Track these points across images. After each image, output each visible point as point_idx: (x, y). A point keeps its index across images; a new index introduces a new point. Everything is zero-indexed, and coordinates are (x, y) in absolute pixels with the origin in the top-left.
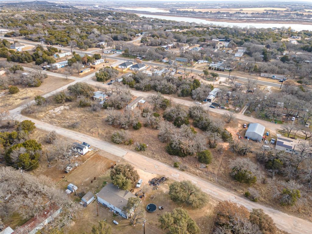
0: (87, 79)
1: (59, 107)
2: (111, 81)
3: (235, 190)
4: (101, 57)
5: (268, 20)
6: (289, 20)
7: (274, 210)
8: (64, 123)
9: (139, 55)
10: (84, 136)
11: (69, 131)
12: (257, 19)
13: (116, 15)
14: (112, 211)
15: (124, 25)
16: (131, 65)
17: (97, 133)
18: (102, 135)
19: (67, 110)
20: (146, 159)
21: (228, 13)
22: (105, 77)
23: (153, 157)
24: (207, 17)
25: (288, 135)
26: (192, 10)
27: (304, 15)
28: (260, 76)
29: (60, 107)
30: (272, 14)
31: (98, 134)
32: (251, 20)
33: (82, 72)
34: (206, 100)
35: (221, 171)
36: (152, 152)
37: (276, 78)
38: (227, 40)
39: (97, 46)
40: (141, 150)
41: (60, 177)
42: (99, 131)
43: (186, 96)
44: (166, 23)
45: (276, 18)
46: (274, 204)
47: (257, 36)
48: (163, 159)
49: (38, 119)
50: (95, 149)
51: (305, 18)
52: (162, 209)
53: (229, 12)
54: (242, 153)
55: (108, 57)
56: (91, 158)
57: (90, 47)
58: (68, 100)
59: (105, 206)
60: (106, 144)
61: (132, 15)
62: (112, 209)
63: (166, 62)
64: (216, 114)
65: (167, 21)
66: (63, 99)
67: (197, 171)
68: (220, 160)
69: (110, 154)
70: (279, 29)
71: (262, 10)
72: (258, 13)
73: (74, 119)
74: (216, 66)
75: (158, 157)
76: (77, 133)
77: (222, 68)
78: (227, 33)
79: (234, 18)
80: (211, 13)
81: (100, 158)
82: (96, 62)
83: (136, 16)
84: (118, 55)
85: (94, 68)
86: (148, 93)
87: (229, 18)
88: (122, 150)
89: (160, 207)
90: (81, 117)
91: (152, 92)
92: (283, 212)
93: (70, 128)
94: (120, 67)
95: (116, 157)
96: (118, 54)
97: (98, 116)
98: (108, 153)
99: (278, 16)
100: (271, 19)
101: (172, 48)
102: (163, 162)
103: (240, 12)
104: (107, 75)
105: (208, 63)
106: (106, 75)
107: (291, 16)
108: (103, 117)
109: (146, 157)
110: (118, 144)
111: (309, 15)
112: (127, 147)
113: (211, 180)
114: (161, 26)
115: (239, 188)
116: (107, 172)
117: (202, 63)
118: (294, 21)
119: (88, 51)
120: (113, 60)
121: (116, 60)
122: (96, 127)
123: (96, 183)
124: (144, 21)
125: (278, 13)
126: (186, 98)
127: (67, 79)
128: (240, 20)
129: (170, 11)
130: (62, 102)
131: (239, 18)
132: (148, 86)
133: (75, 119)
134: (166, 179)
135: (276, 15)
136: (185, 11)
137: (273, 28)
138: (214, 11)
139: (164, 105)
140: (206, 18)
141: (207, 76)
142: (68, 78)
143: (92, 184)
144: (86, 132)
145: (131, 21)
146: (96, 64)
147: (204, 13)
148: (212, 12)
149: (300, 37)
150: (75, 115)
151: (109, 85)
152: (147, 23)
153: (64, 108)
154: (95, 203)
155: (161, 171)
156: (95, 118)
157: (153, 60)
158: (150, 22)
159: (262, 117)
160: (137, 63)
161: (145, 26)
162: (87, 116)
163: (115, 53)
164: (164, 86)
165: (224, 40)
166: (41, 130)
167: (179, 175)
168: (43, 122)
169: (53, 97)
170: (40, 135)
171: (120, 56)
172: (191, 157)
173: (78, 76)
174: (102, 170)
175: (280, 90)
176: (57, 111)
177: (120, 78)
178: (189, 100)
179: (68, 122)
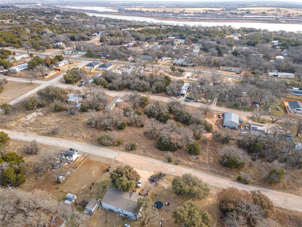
0: (54, 82)
1: (31, 113)
2: (82, 82)
3: (228, 176)
4: (63, 58)
5: (209, 19)
6: (226, 19)
7: (265, 189)
8: (42, 130)
9: (103, 55)
10: (68, 141)
11: (50, 139)
12: (199, 18)
13: (64, 14)
15: (76, 25)
16: (98, 65)
17: (81, 137)
18: (87, 139)
19: (42, 116)
20: (138, 157)
21: (173, 12)
22: (74, 79)
23: (145, 155)
24: (155, 16)
25: (258, 121)
26: (139, 9)
27: (238, 13)
28: (219, 69)
29: (32, 114)
30: (211, 14)
31: (83, 138)
32: (194, 19)
33: (46, 75)
34: (180, 95)
35: (210, 160)
36: (142, 150)
37: (233, 71)
38: (182, 37)
39: (55, 47)
40: (132, 149)
41: (53, 188)
42: (83, 135)
43: (161, 92)
44: (118, 22)
45: (215, 17)
46: (263, 183)
47: (206, 33)
48: (155, 155)
49: (10, 129)
50: (83, 154)
51: (239, 16)
52: (169, 204)
54: (225, 141)
55: (71, 58)
56: (83, 164)
57: (48, 48)
58: (40, 106)
59: (111, 211)
60: (94, 147)
61: (81, 14)
62: (120, 213)
63: (131, 61)
64: (192, 107)
65: (118, 20)
66: (34, 105)
67: (190, 163)
68: (208, 150)
69: (102, 157)
70: (221, 27)
71: (201, 10)
72: (199, 13)
73: (52, 125)
74: (180, 63)
75: (150, 155)
76: (60, 140)
77: (185, 63)
78: (179, 31)
79: (180, 17)
80: (158, 12)
81: (92, 163)
82: (60, 63)
83: (85, 15)
84: (80, 56)
85: (59, 70)
86: (122, 92)
87: (175, 17)
88: (114, 152)
89: (166, 203)
90: (59, 122)
91: (126, 91)
92: (272, 190)
93: (50, 135)
94: (86, 67)
95: (109, 159)
96: (80, 54)
97: (78, 120)
98: (98, 156)
99: (216, 15)
100: (211, 18)
101: (133, 46)
102: (156, 159)
103: (184, 12)
104: (77, 76)
105: (171, 60)
106: (75, 77)
107: (227, 15)
108: (83, 120)
109: (138, 156)
110: (107, 146)
111: (242, 13)
112: (116, 147)
113: (204, 170)
114: (114, 25)
115: (230, 174)
116: (103, 176)
117: (165, 60)
118: (230, 20)
119: (46, 52)
120: (77, 61)
121: (80, 61)
122: (79, 132)
123: (95, 189)
124: (96, 20)
125: (216, 12)
126: (160, 94)
127: (31, 83)
128: (186, 19)
129: (118, 10)
130: (34, 109)
131: (184, 17)
132: (122, 85)
133: (53, 125)
134: (164, 175)
135: (214, 15)
136: (133, 10)
137: (216, 26)
138: (160, 10)
139: (143, 103)
141: (174, 72)
142: (33, 82)
143: (91, 190)
144: (70, 137)
145: (82, 20)
146: (60, 65)
147: (152, 12)
148: (159, 11)
149: (240, 34)
150: (52, 120)
151: (80, 86)
152: (99, 22)
153: (37, 114)
154: (100, 210)
155: (156, 168)
156: (74, 121)
157: (118, 59)
158: (102, 21)
159: (232, 106)
160: (103, 62)
161: (98, 25)
162: (66, 120)
163: (77, 54)
164: (138, 84)
165: (179, 38)
166: (16, 141)
167: (174, 169)
168: (16, 132)
169: (21, 104)
170: (17, 147)
171: (84, 56)
172: (182, 150)
173: (44, 79)
174: (97, 175)
175: (240, 81)
176: (30, 118)
177: (90, 79)
178: (165, 96)
179: (46, 129)
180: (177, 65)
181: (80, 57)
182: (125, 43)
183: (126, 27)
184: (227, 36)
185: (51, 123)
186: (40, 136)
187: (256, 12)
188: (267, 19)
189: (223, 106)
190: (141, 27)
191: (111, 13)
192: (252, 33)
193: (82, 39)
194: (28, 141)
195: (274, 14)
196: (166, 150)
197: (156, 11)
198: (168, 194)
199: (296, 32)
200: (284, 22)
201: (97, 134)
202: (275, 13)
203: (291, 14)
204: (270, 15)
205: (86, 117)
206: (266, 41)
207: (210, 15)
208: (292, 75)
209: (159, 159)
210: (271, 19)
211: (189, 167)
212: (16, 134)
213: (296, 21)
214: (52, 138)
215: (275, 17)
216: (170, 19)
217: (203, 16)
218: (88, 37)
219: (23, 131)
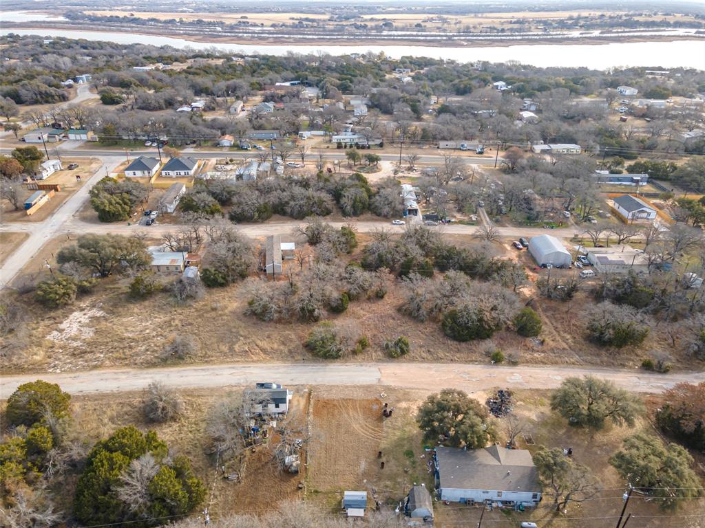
0: (65, 222)
1: (67, 316)
2: (147, 214)
5: (314, 39)
6: (352, 39)
8: (137, 355)
9: (146, 138)
10: (233, 368)
11: (179, 372)
14: (494, 505)
17: (258, 350)
18: (275, 351)
19: (105, 319)
20: (428, 368)
21: (222, 23)
23: (438, 360)
25: (596, 244)
26: (127, 14)
27: (369, 27)
29: (71, 317)
30: (312, 27)
31: (263, 350)
32: (283, 39)
33: (29, 206)
34: (408, 213)
35: (567, 340)
36: (423, 349)
37: (468, 148)
38: (305, 83)
40: (403, 352)
41: (289, 490)
42: (259, 342)
43: (362, 214)
45: (327, 35)
48: (458, 356)
50: (297, 391)
51: (374, 32)
52: (570, 452)
53: (223, 21)
54: (568, 294)
56: (314, 414)
58: (83, 292)
59: (467, 503)
60: (310, 367)
62: (493, 502)
63: (231, 146)
64: (451, 235)
65: (93, 42)
66: (70, 291)
67: (536, 355)
68: (547, 320)
69: (347, 387)
70: (363, 56)
71: (285, 18)
72: (283, 25)
73: (154, 337)
74: (347, 141)
75: (447, 356)
76: (208, 369)
80: (181, 22)
81: (335, 405)
84: (77, 144)
85: (54, 188)
86: (268, 223)
87: (233, 34)
88: (364, 368)
89: (566, 451)
90: (168, 324)
91: (278, 220)
93: (169, 362)
94: (129, 174)
95: (367, 388)
96: (78, 140)
97: (214, 309)
98: (337, 386)
100: (319, 37)
101: (205, 111)
102: (466, 362)
103: (248, 23)
104: (129, 200)
107: (347, 30)
108: (229, 309)
109: (426, 365)
111: (376, 26)
112: (361, 356)
113: (573, 364)
114: (88, 56)
115: (623, 359)
116: (385, 429)
118: (362, 40)
120: (88, 159)
121: (95, 159)
122: (241, 338)
123: (390, 464)
124: (25, 45)
125: (321, 23)
126: (362, 217)
128: (261, 39)
129: (67, 16)
130: (70, 302)
131: (256, 35)
132: (265, 207)
133: (158, 336)
134: (510, 394)
135: (321, 29)
136: (112, 17)
137: (352, 54)
138: (188, 18)
140: (180, 34)
141: (356, 163)
143: (383, 470)
146: (45, 175)
147: (166, 22)
148: (184, 19)
149: (410, 70)
150: (144, 324)
151: (150, 225)
152: (40, 49)
153: (86, 317)
154: (441, 508)
155: (481, 381)
156: (208, 316)
157: (195, 145)
158: (45, 47)
159: (524, 222)
160: (167, 157)
161: (49, 59)
162: (182, 317)
163: (64, 139)
164: (305, 201)
166: (85, 398)
167: (518, 375)
168: (65, 375)
169: (16, 296)
170: (105, 413)
171: (90, 144)
172: (503, 332)
173: (26, 218)
174: (370, 431)
175: (497, 168)
176: (75, 329)
177: (171, 203)
178: (376, 220)
179: (147, 350)
180: (345, 147)
181: (80, 147)
182: (181, 104)
183: (142, 60)
184: (388, 76)
185: (147, 331)
186: (145, 371)
187: (404, 25)
188: (432, 38)
189: (507, 225)
190: (176, 60)
191: (53, 24)
192: (433, 68)
193: (42, 97)
194: (121, 390)
195: (438, 28)
196: (474, 339)
197: (178, 20)
198: (550, 432)
199: (507, 62)
200: (465, 44)
201: (289, 334)
202: (440, 25)
203: (471, 26)
204: (431, 30)
205: (231, 301)
206: (483, 83)
207: (312, 29)
208: (575, 148)
209: (472, 362)
210: (439, 38)
211: (541, 365)
212: (70, 380)
213: (485, 40)
214: (184, 368)
215: (443, 34)
216: (224, 39)
217: (298, 31)
218: (60, 91)
219: (84, 368)
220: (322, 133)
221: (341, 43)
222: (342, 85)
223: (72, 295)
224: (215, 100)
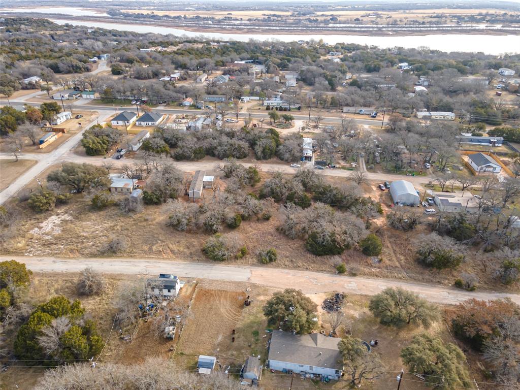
0: (64, 154)
1: (47, 219)
2: (119, 151)
3: (440, 283)
4: (60, 108)
5: (276, 30)
6: (305, 30)
7: (500, 294)
8: (86, 248)
9: (133, 98)
10: (148, 262)
11: (111, 262)
12: (261, 28)
13: (7, 23)
14: (307, 376)
15: (39, 42)
16: (135, 118)
17: (169, 251)
18: (180, 252)
19: (71, 222)
20: (287, 273)
21: (213, 18)
22: (104, 145)
23: (297, 267)
24: (184, 24)
25: (443, 189)
26: (149, 12)
27: (319, 20)
28: (342, 112)
29: (50, 219)
30: (277, 21)
31: (172, 251)
32: (254, 30)
33: (42, 142)
34: (304, 159)
35: (401, 260)
36: (287, 259)
37: (365, 113)
38: (257, 62)
39: (26, 87)
40: (271, 260)
41: (163, 351)
42: (171, 246)
43: (270, 158)
44: (120, 36)
46: (493, 286)
47: (288, 53)
48: (313, 266)
49: (19, 252)
50: (188, 282)
51: (322, 25)
52: (376, 343)
53: (214, 16)
54: (411, 226)
55: (76, 107)
56: (195, 299)
57: (16, 89)
58: (60, 202)
59: (288, 372)
60: (202, 266)
61: (42, 22)
62: (306, 373)
63: (190, 106)
64: (332, 177)
65: (121, 32)
66: (50, 201)
67: (373, 270)
68: (389, 245)
69: (224, 282)
70: (307, 43)
71: (259, 14)
72: (257, 19)
73: (100, 236)
74: (275, 104)
75: (304, 265)
76: (130, 262)
77: (286, 105)
78: (243, 50)
79: (228, 27)
80: (185, 17)
81: (212, 294)
82: (58, 118)
83: (49, 22)
85: (63, 131)
86: (201, 162)
87: (219, 26)
88: (240, 269)
89: (373, 342)
90: (112, 228)
91: (208, 160)
92: (511, 293)
93: (105, 255)
94: (114, 123)
95: (239, 284)
96: (87, 99)
97: (146, 220)
98: (217, 281)
99: (286, 24)
101: (179, 80)
102: (317, 271)
103: (231, 18)
104: (107, 141)
105: (259, 100)
107: (303, 23)
108: (157, 220)
109: (287, 271)
110: (223, 260)
111: (325, 20)
112: (241, 261)
113: (400, 278)
114: (116, 41)
115: (441, 278)
116: (243, 314)
117: (248, 102)
118: (312, 31)
119: (13, 98)
121: (95, 112)
122: (159, 242)
123: (240, 339)
124: (75, 32)
125: (284, 18)
126: (269, 160)
127: (17, 161)
128: (238, 29)
129: (109, 13)
130: (50, 209)
131: (235, 27)
132: (200, 150)
133: (103, 236)
134: (344, 296)
135: (283, 23)
136: (138, 14)
137: (299, 41)
138: (190, 15)
140: (182, 26)
141: (276, 121)
142: (20, 157)
143: (234, 343)
144: (146, 254)
145: (47, 33)
146: (59, 122)
147: (174, 18)
148: (187, 16)
149: (340, 53)
150: (96, 227)
151: (119, 159)
152: (84, 36)
153: (59, 219)
154: (267, 374)
155: (325, 285)
156: (141, 224)
157: (165, 104)
158: (88, 34)
159: (392, 170)
160: (142, 112)
161: (88, 43)
162: (123, 224)
163: (79, 98)
164: (229, 146)
165: (252, 62)
166: (43, 275)
167: (354, 283)
168: (35, 258)
169: (17, 202)
170: (53, 286)
171: (95, 102)
172: (351, 251)
173: (39, 151)
174: (232, 314)
175: (383, 128)
176: (50, 228)
177: (135, 144)
178: (279, 163)
179: (93, 245)
180: (272, 109)
181: (88, 104)
182: (164, 75)
183: (147, 44)
184: (322, 58)
185: (97, 232)
186: (87, 260)
187: (346, 19)
188: (365, 29)
189: (378, 171)
190: (172, 44)
191: (98, 19)
192: (358, 52)
193: (73, 69)
194: (68, 271)
195: (372, 22)
196: (327, 254)
197: (183, 16)
198: (366, 327)
199: (419, 48)
200: (391, 33)
201: (194, 242)
202: (374, 19)
203: (398, 20)
204: (366, 23)
205: (159, 215)
206: (390, 64)
207: (277, 22)
208: (450, 115)
209: (322, 271)
210: (371, 29)
211: (375, 277)
212: (36, 262)
213: (408, 31)
214: (115, 260)
215: (375, 26)
216: (212, 29)
217: (266, 24)
218: (86, 65)
219: (49, 255)
220: (258, 98)
221: (296, 33)
222: (281, 64)
223: (52, 204)
224: (187, 73)
